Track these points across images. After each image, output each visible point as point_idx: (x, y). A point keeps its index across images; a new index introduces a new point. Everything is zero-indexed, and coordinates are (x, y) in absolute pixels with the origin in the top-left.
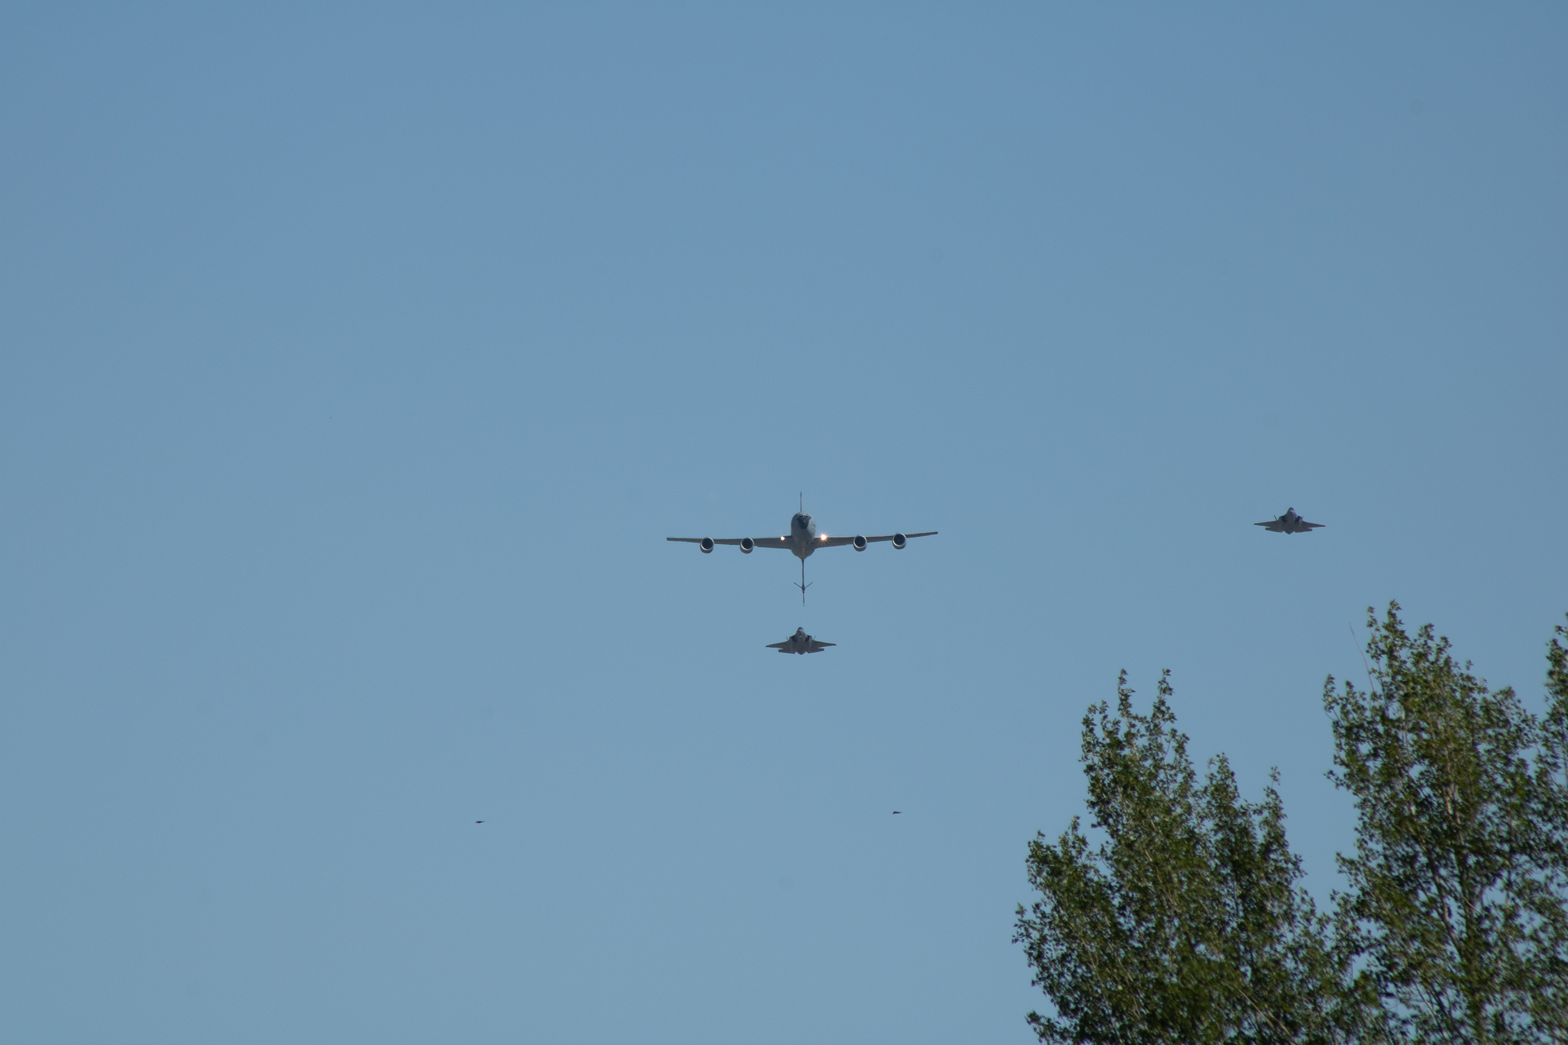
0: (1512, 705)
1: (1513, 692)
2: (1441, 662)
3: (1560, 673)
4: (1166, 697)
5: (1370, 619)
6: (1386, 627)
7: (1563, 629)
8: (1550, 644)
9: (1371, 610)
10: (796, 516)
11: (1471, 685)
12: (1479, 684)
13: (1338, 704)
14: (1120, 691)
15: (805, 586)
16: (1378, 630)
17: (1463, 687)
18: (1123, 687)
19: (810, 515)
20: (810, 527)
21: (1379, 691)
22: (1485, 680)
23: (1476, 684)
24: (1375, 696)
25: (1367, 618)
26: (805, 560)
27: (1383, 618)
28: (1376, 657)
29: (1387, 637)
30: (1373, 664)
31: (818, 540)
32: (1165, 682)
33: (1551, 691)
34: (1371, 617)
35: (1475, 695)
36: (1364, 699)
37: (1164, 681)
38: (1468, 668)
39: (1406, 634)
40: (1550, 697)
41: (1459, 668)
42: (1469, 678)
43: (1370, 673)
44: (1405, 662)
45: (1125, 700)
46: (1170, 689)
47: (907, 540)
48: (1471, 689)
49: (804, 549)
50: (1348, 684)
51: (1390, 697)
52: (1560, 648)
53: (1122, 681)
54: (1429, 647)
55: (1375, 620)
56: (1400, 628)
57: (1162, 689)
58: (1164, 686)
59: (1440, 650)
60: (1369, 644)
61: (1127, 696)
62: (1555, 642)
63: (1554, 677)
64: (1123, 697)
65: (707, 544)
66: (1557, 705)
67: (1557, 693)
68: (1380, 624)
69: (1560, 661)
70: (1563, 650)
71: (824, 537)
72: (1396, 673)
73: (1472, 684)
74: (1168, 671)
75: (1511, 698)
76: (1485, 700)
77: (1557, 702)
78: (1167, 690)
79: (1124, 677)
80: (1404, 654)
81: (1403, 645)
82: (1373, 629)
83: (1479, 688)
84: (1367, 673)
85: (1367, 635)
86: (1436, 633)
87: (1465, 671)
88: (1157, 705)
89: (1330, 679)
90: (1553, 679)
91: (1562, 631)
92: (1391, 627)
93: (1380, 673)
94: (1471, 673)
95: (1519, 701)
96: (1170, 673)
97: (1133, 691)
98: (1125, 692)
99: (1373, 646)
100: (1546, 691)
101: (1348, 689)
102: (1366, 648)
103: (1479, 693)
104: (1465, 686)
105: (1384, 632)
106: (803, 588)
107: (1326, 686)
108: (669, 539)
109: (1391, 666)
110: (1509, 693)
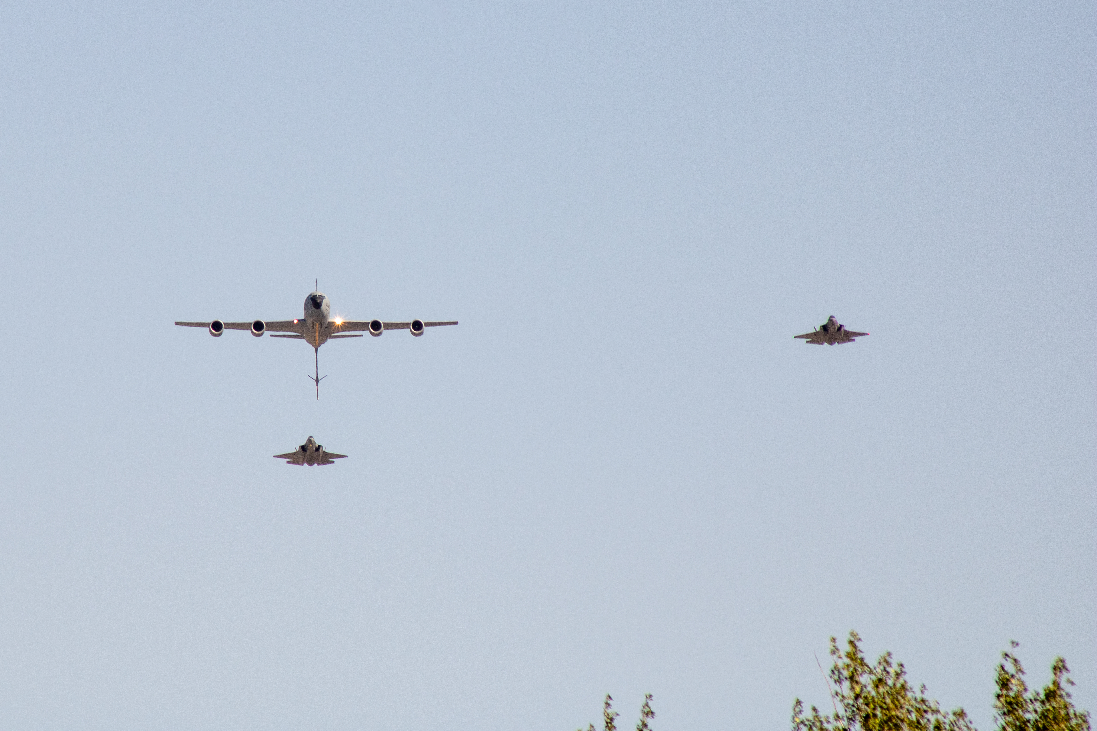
0: (965, 726)
1: (965, 714)
2: (898, 685)
3: (1007, 696)
4: (649, 721)
5: (833, 648)
6: (849, 655)
7: (1010, 656)
8: (998, 669)
9: (834, 640)
10: (310, 295)
11: (925, 707)
12: (933, 707)
13: (805, 725)
14: (606, 714)
15: (319, 378)
16: (840, 657)
17: (918, 710)
18: (609, 711)
19: (324, 295)
20: (324, 307)
21: (842, 712)
22: (938, 703)
23: (930, 707)
24: (837, 717)
25: (830, 646)
26: (319, 349)
27: (845, 648)
28: (839, 681)
29: (848, 666)
30: (836, 687)
31: (332, 324)
32: (648, 707)
33: (999, 712)
34: (834, 646)
35: (929, 716)
36: (829, 722)
37: (647, 705)
38: (922, 692)
39: (866, 661)
40: (999, 718)
41: (914, 692)
42: (923, 701)
43: (833, 697)
44: (865, 686)
45: (610, 723)
46: (652, 713)
47: (425, 329)
48: (925, 712)
49: (317, 334)
50: (815, 709)
51: (851, 720)
52: (1007, 673)
53: (608, 705)
54: (888, 672)
55: (837, 649)
56: (860, 655)
57: (644, 712)
58: (647, 710)
59: (898, 675)
60: (833, 671)
61: (612, 719)
62: (1002, 667)
63: (1001, 699)
64: (609, 721)
65: (217, 326)
66: (1005, 725)
67: (1004, 714)
68: (843, 653)
69: (1007, 685)
70: (1010, 674)
71: (338, 321)
72: (857, 697)
73: (927, 706)
74: (650, 696)
75: (963, 719)
76: (937, 721)
77: (1006, 723)
78: (650, 713)
79: (610, 702)
80: (865, 679)
81: (864, 672)
82: (835, 657)
83: (933, 711)
84: (831, 696)
85: (829, 662)
86: (895, 661)
87: (919, 695)
88: (641, 727)
89: (799, 702)
90: (1001, 701)
91: (1009, 657)
92: (852, 656)
93: (843, 696)
94: (925, 697)
95: (971, 722)
96: (653, 698)
97: (618, 715)
98: (611, 716)
99: (836, 672)
100: (995, 712)
101: (814, 714)
102: (830, 673)
103: (932, 714)
104: (920, 709)
105: (848, 661)
106: (317, 381)
107: (794, 709)
108: (177, 324)
109: (852, 688)
110: (961, 714)
